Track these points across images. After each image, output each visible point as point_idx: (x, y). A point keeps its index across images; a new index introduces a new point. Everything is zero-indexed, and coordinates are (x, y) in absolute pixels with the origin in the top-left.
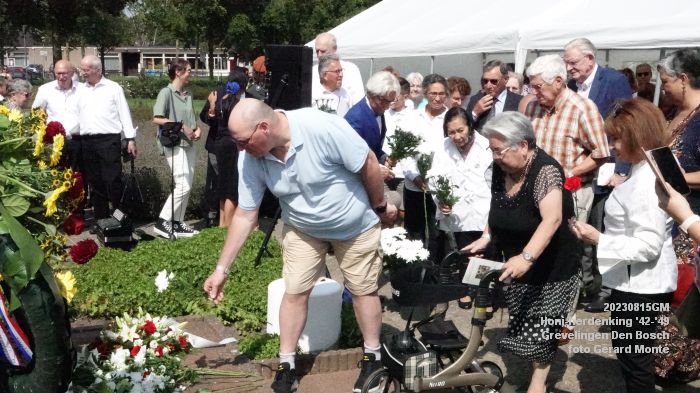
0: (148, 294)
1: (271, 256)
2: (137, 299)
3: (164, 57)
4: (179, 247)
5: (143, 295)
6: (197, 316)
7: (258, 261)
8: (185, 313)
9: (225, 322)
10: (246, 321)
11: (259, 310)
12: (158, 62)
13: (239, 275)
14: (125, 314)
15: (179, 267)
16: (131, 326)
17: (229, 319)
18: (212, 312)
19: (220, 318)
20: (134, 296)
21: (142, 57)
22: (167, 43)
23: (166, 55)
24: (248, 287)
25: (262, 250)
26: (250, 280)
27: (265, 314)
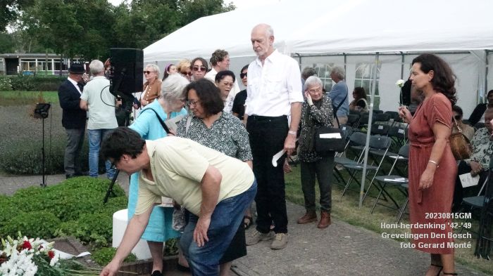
0: (25, 224)
1: (115, 196)
2: (17, 228)
3: (37, 62)
4: (48, 191)
5: (22, 225)
6: (62, 238)
7: (106, 200)
8: (53, 237)
9: (83, 242)
10: (97, 241)
11: (107, 233)
12: (32, 65)
13: (92, 209)
14: (9, 237)
15: (48, 205)
16: (13, 245)
17: (85, 240)
18: (72, 235)
19: (79, 239)
20: (15, 226)
21: (20, 61)
22: (39, 51)
23: (38, 60)
24: (99, 217)
25: (109, 192)
26: (100, 212)
27: (111, 235)
